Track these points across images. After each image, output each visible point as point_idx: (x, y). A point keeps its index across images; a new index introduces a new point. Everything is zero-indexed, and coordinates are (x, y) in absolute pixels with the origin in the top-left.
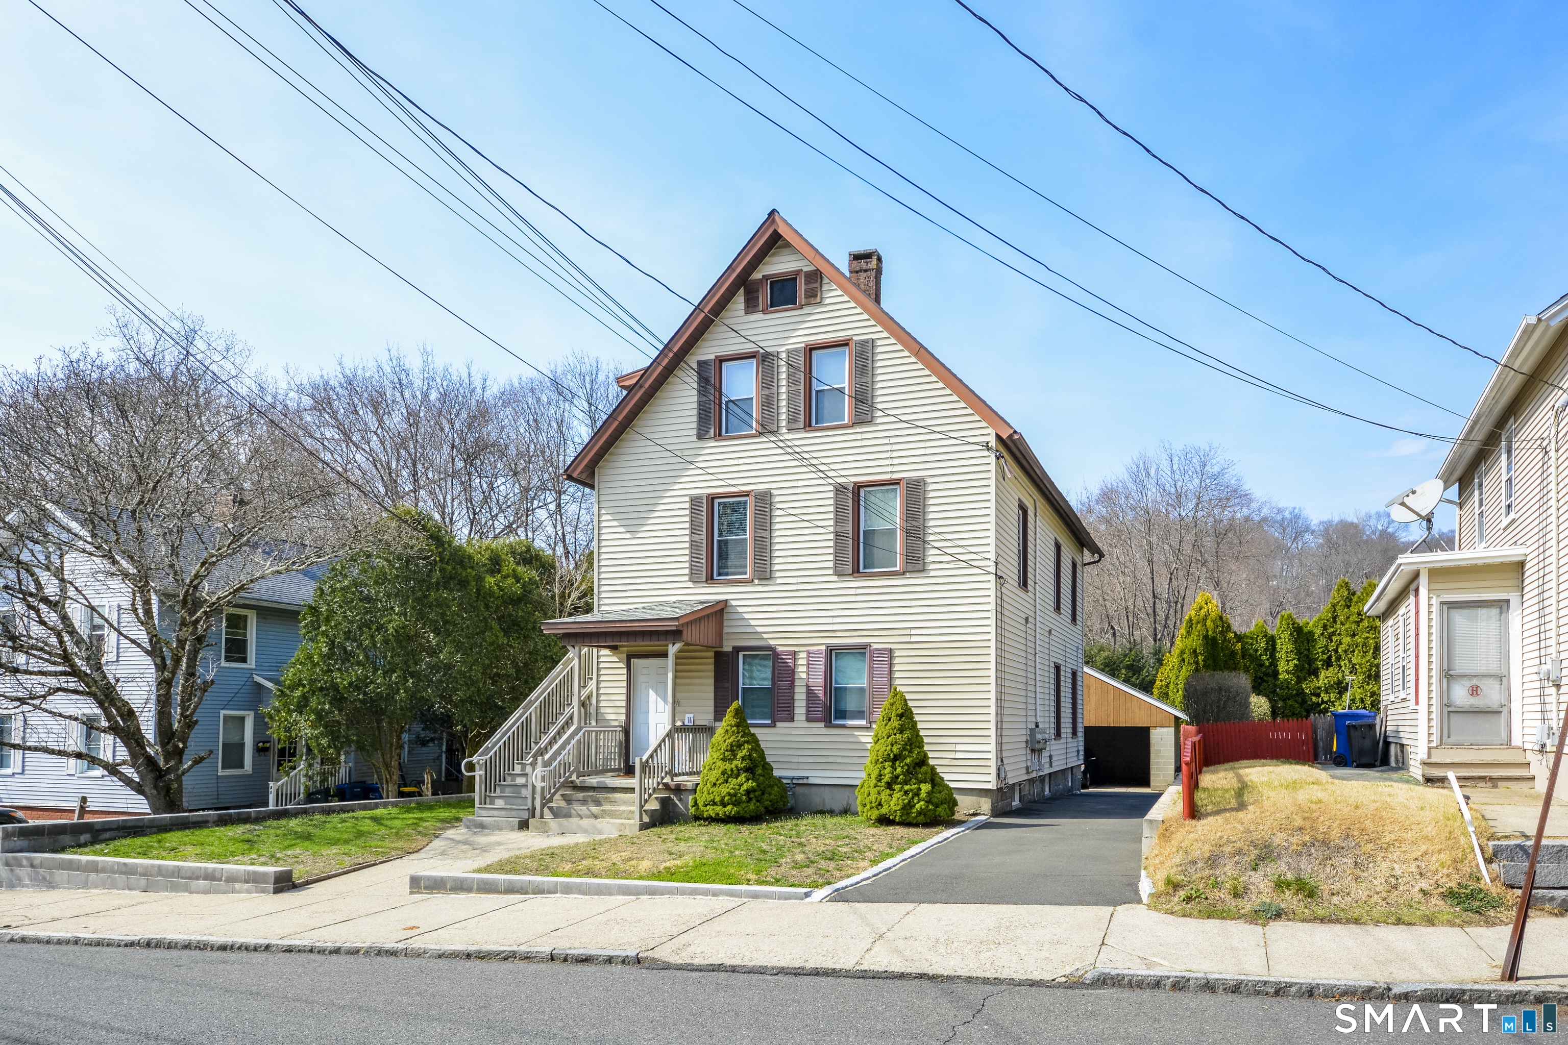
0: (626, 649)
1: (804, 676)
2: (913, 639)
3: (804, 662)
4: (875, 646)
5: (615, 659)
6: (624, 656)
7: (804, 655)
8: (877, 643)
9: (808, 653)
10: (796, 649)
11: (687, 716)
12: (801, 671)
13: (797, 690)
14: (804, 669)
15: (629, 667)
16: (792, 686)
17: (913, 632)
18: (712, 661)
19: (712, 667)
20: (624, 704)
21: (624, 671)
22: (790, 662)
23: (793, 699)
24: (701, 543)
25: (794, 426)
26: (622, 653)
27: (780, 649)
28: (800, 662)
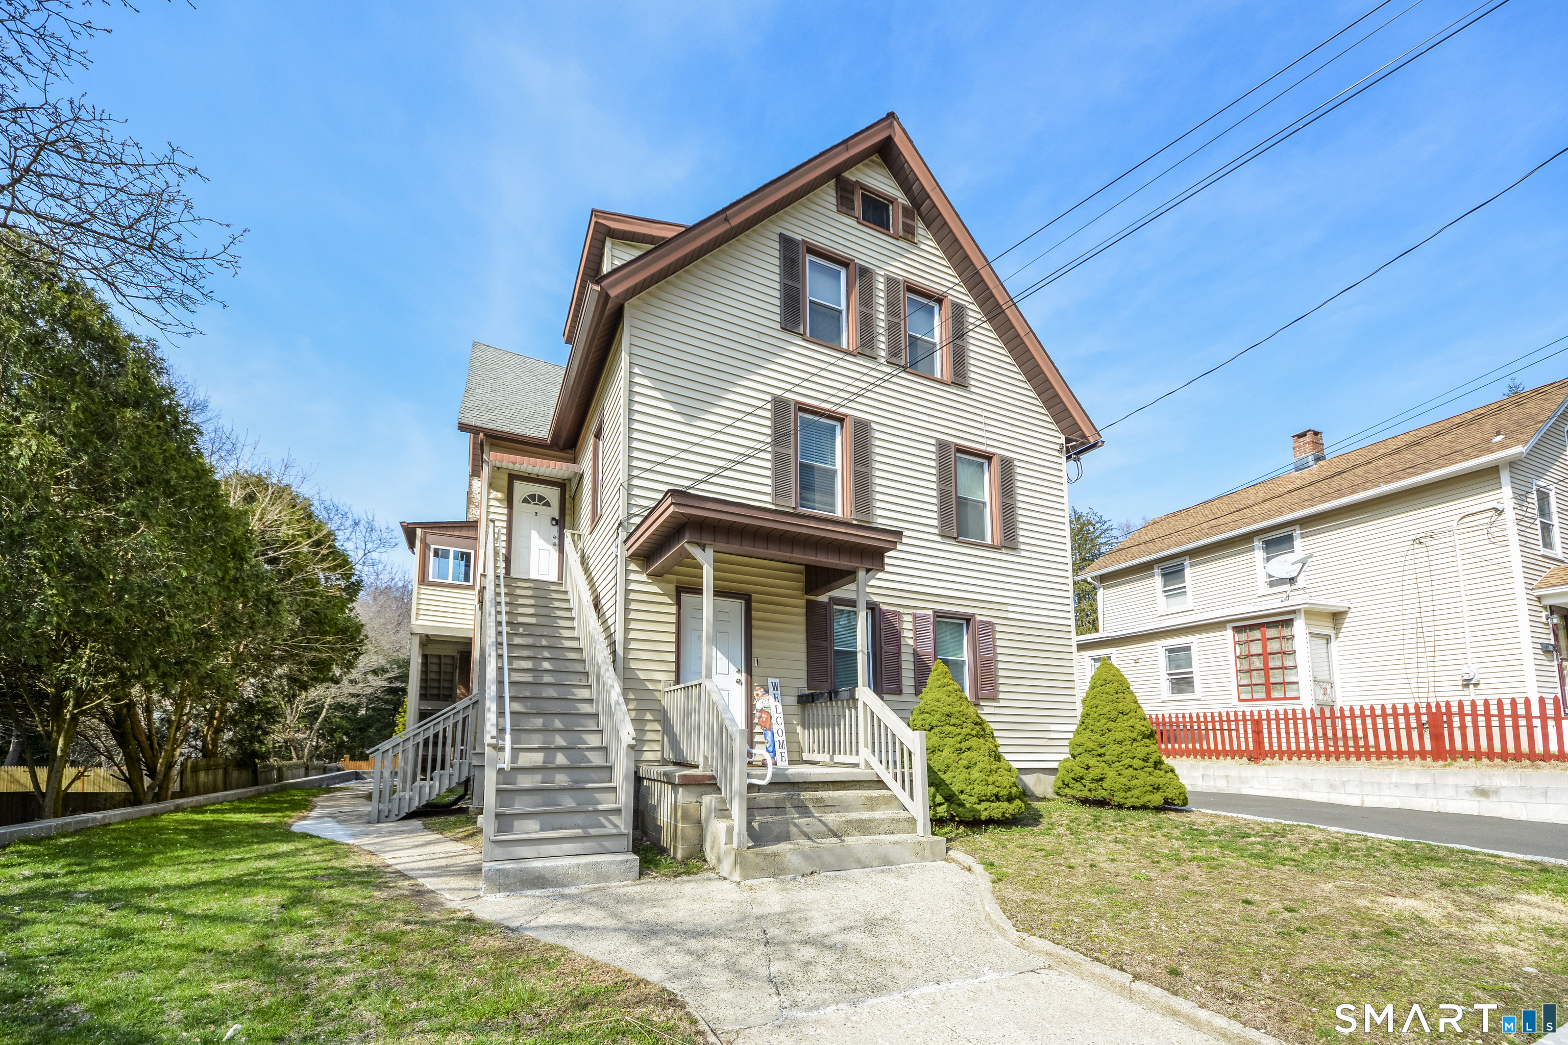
0: (674, 577)
1: (911, 642)
2: (1011, 615)
3: (910, 626)
4: (978, 618)
5: (655, 589)
6: (672, 587)
7: (910, 618)
8: (981, 615)
9: (915, 616)
10: (901, 610)
11: (770, 680)
12: (908, 636)
13: (904, 657)
14: (911, 634)
15: (678, 603)
16: (898, 654)
17: (1010, 608)
18: (803, 611)
19: (803, 619)
20: (672, 657)
21: (673, 609)
22: (897, 625)
23: (900, 667)
24: (789, 460)
25: (893, 360)
26: (669, 582)
27: (884, 607)
28: (906, 625)
